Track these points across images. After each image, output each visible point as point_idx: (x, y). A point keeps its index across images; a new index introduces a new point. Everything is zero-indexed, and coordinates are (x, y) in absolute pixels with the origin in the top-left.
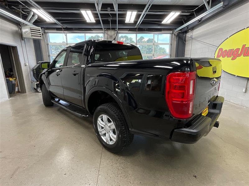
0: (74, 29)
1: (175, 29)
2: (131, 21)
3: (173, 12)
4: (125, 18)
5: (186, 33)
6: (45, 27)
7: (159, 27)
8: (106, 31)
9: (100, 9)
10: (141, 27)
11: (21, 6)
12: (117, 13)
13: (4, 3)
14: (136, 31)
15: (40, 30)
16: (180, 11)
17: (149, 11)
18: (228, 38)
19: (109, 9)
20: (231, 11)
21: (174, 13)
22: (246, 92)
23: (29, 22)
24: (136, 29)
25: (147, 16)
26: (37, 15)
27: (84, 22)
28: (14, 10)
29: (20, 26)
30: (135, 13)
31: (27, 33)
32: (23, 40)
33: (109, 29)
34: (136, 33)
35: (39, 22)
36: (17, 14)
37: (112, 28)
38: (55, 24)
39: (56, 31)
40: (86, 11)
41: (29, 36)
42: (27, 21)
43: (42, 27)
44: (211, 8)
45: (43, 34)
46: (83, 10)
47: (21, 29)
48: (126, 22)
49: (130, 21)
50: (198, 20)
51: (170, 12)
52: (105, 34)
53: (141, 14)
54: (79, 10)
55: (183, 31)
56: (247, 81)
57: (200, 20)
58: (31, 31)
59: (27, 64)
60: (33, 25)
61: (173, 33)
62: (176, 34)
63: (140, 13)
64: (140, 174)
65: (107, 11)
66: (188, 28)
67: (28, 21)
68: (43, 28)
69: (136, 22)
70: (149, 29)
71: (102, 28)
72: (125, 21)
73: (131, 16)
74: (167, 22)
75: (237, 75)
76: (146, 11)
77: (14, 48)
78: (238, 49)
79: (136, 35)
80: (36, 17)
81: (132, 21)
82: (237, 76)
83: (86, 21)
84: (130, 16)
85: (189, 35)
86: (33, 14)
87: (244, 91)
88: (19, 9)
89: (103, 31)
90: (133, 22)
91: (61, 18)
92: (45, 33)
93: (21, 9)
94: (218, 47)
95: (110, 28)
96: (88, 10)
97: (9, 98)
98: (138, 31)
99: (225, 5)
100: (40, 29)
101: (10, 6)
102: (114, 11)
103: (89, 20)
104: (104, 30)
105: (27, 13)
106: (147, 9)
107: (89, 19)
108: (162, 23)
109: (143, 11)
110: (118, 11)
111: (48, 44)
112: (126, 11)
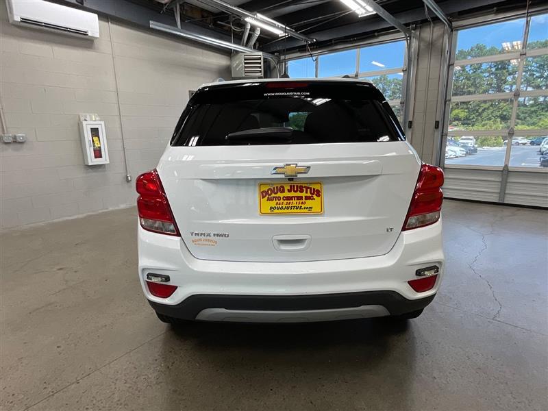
0: (333, 42)
8: (414, 29)
11: (231, 18)
15: (260, 59)
23: (246, 45)
26: (259, 27)
31: (237, 69)
33: (426, 22)
37: (434, 19)
41: (241, 73)
42: (243, 45)
60: (254, 50)
67: (244, 43)
71: (394, 28)
80: (258, 33)
86: (249, 27)
88: (229, 23)
93: (233, 22)
95: (428, 20)
100: (262, 56)
105: (243, 29)
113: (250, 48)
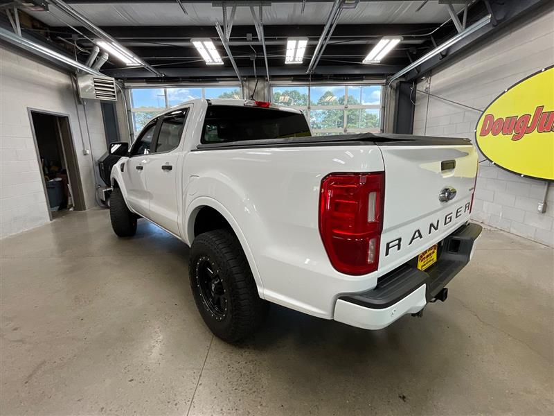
0: (180, 79)
1: (393, 75)
2: (296, 59)
3: (385, 39)
4: (284, 53)
5: (416, 83)
6: (123, 76)
7: (357, 72)
8: (245, 81)
9: (228, 37)
10: (319, 72)
11: (75, 37)
12: (264, 44)
13: (42, 32)
14: (308, 80)
15: (112, 84)
16: (401, 37)
17: (331, 39)
18: (505, 92)
19: (249, 36)
20: (511, 33)
21: (387, 41)
22: (544, 211)
23: (92, 67)
24: (308, 75)
25: (329, 49)
26: (107, 52)
27: (201, 65)
28: (63, 45)
29: (75, 75)
30: (303, 44)
31: (87, 91)
32: (80, 103)
33: (251, 77)
34: (309, 85)
35: (112, 67)
36: (69, 53)
37: (258, 76)
38: (142, 70)
39: (145, 84)
40: (202, 41)
41: (93, 95)
42: (88, 66)
43: (118, 77)
44: (467, 26)
45: (119, 92)
46: (197, 41)
47: (76, 82)
48: (286, 63)
49: (294, 60)
50: (441, 53)
51: (379, 39)
52: (245, 88)
53: (316, 45)
54: (188, 40)
55: (409, 78)
56: (546, 186)
57: (444, 54)
58: (95, 86)
59: (88, 152)
60: (100, 74)
61: (387, 84)
62: (394, 85)
63: (314, 42)
64: (285, 387)
65: (245, 40)
66: (419, 72)
67: (91, 65)
68: (121, 79)
69: (306, 62)
70: (335, 75)
71: (237, 77)
72: (284, 59)
73: (296, 49)
74: (373, 60)
75: (524, 173)
76: (326, 39)
77: (64, 120)
78: (527, 117)
79: (309, 89)
80: (106, 58)
81: (299, 59)
82: (525, 176)
83: (204, 62)
84: (294, 50)
85: (422, 87)
86: (98, 51)
87: (540, 208)
88: (73, 41)
89: (240, 83)
90: (302, 63)
91: (154, 58)
92: (124, 88)
93: (77, 41)
94: (484, 112)
95: (254, 77)
96: (208, 41)
97: (51, 220)
98: (312, 80)
99: (498, 21)
100: (114, 82)
101: (53, 37)
102: (257, 40)
103: (211, 61)
104: (243, 81)
105: (89, 51)
106: (327, 35)
107: (210, 59)
108: (364, 62)
109: (319, 38)
110: (266, 40)
111: (129, 111)
112: (286, 39)
113: (96, 70)
